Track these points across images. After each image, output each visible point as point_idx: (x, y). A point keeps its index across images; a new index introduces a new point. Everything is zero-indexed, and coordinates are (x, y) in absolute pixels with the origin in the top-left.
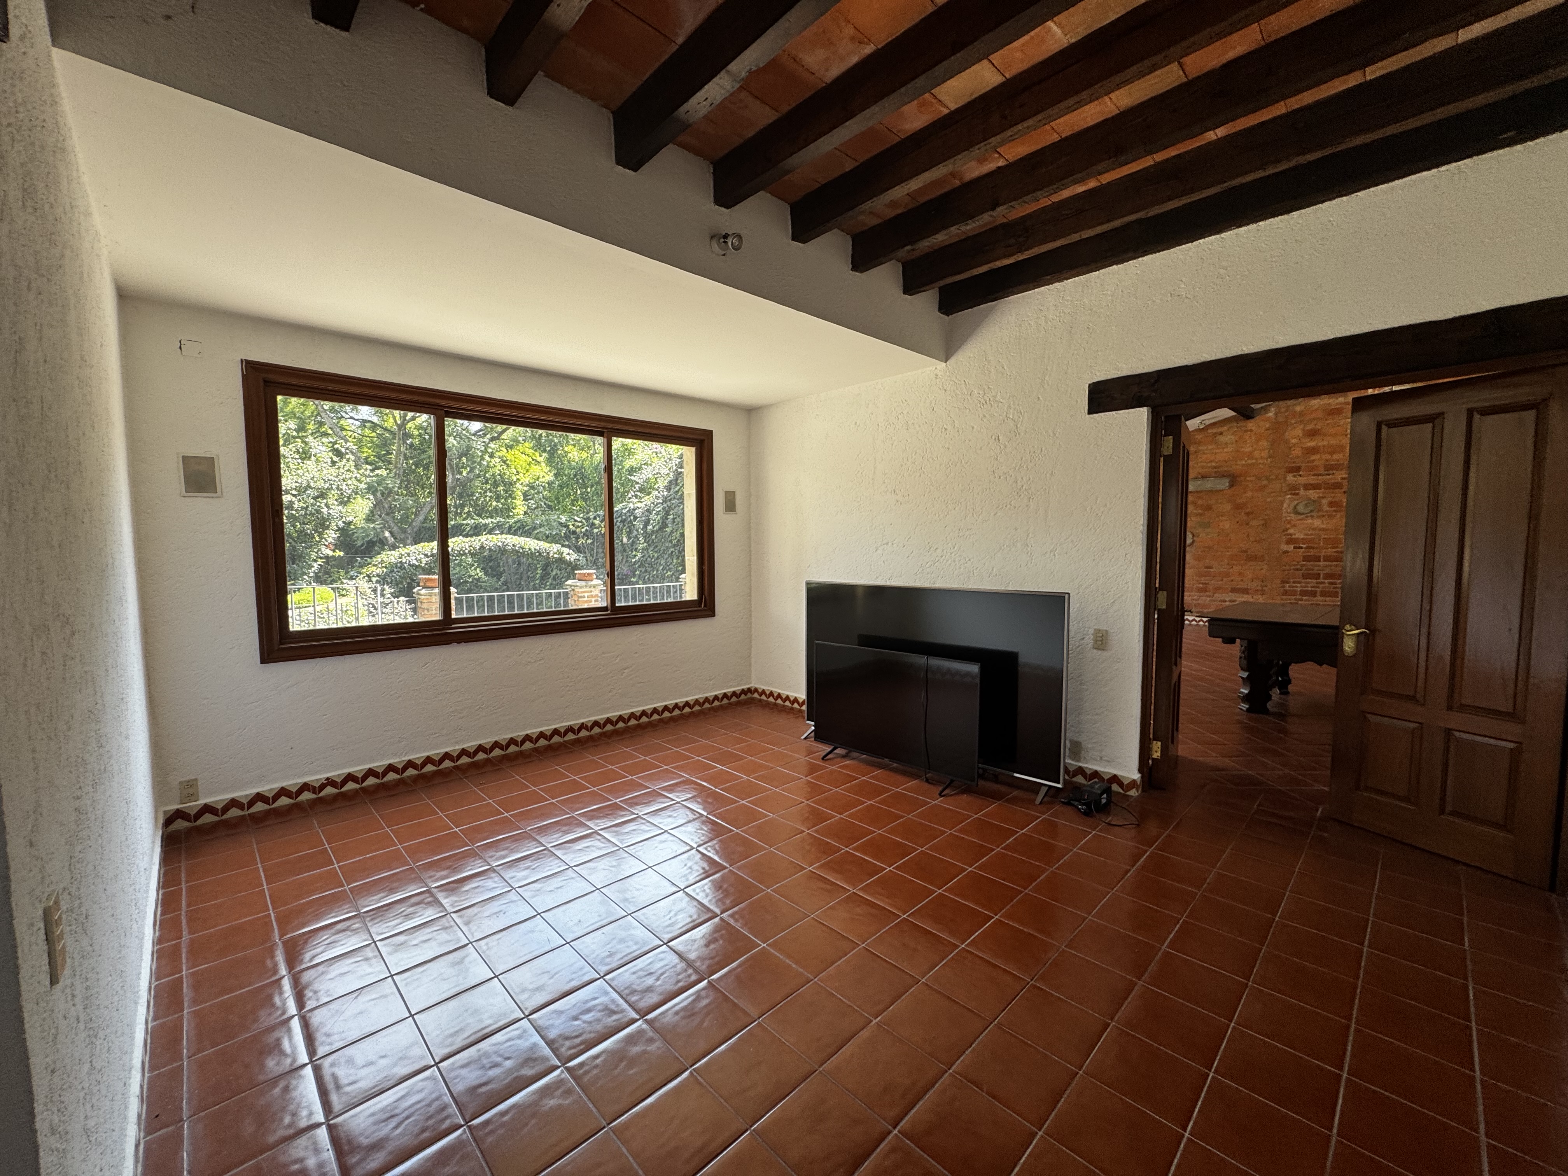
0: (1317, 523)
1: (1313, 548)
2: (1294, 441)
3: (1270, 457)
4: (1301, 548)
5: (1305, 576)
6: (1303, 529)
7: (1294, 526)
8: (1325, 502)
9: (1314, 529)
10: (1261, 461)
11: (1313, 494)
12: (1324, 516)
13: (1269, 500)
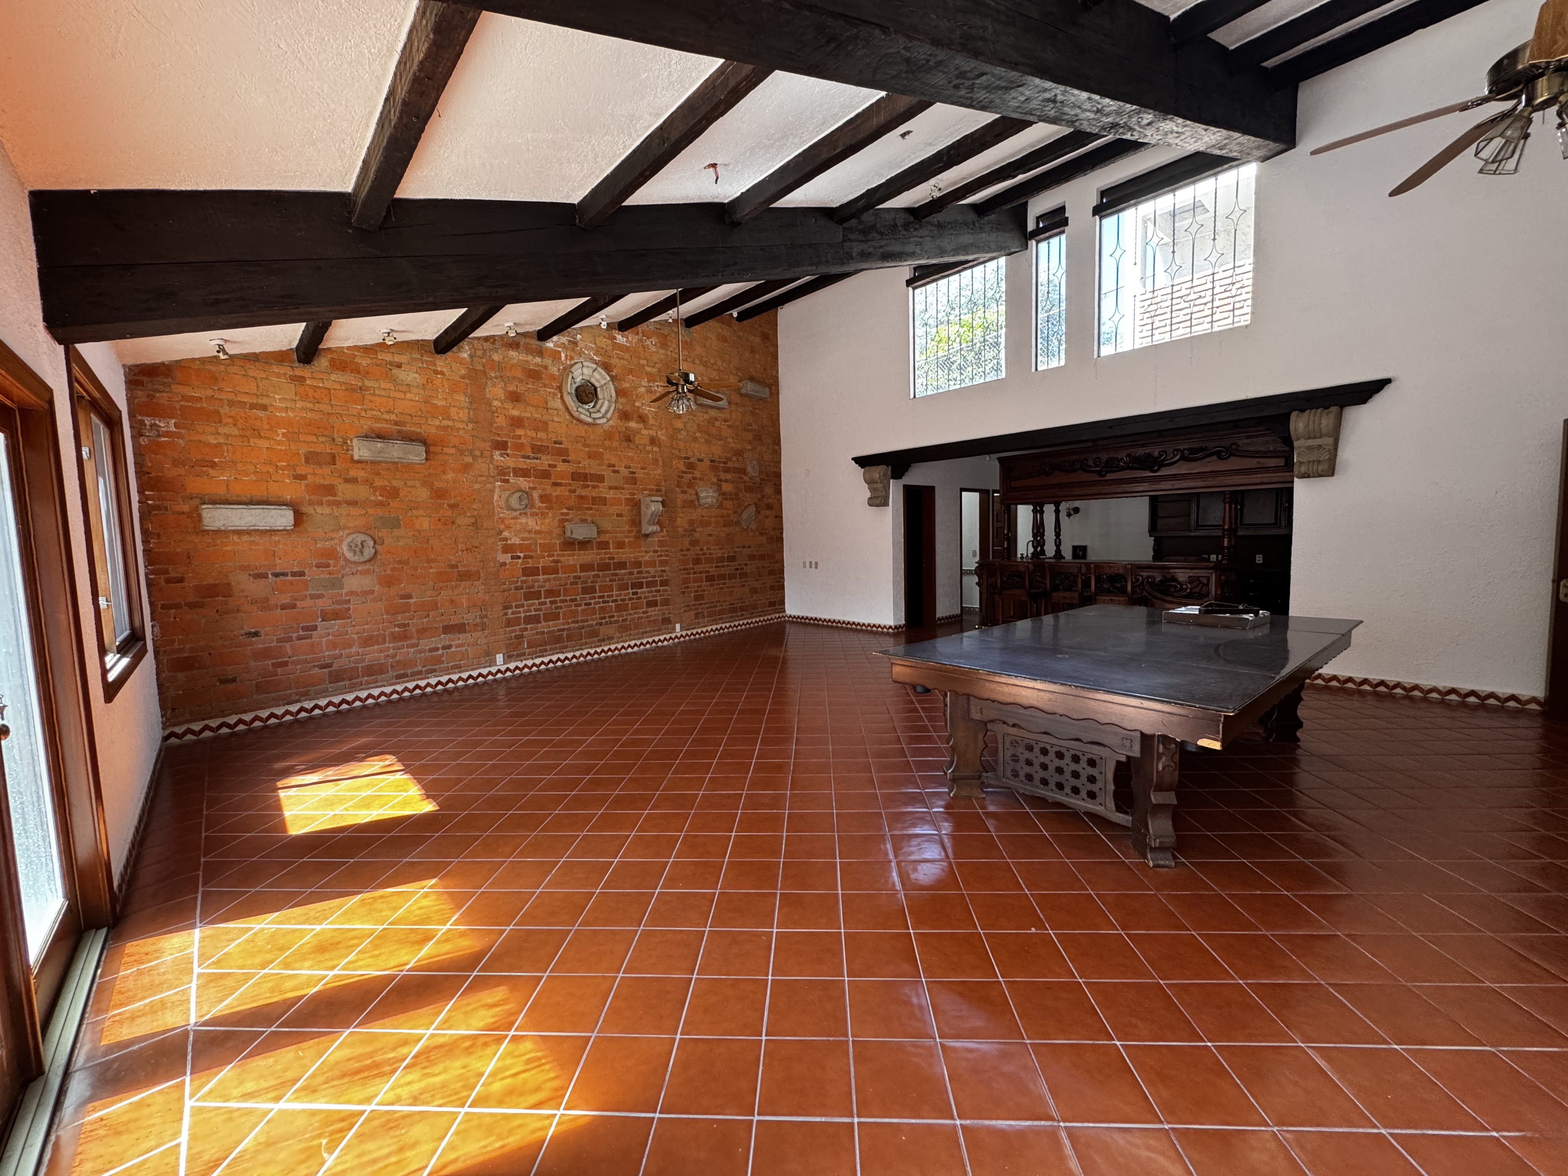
0: (531, 523)
1: (531, 557)
3: (470, 420)
4: (519, 557)
5: (528, 596)
6: (519, 531)
7: (508, 527)
8: (536, 495)
9: (530, 532)
10: (460, 426)
11: (523, 483)
12: (537, 514)
13: (477, 486)
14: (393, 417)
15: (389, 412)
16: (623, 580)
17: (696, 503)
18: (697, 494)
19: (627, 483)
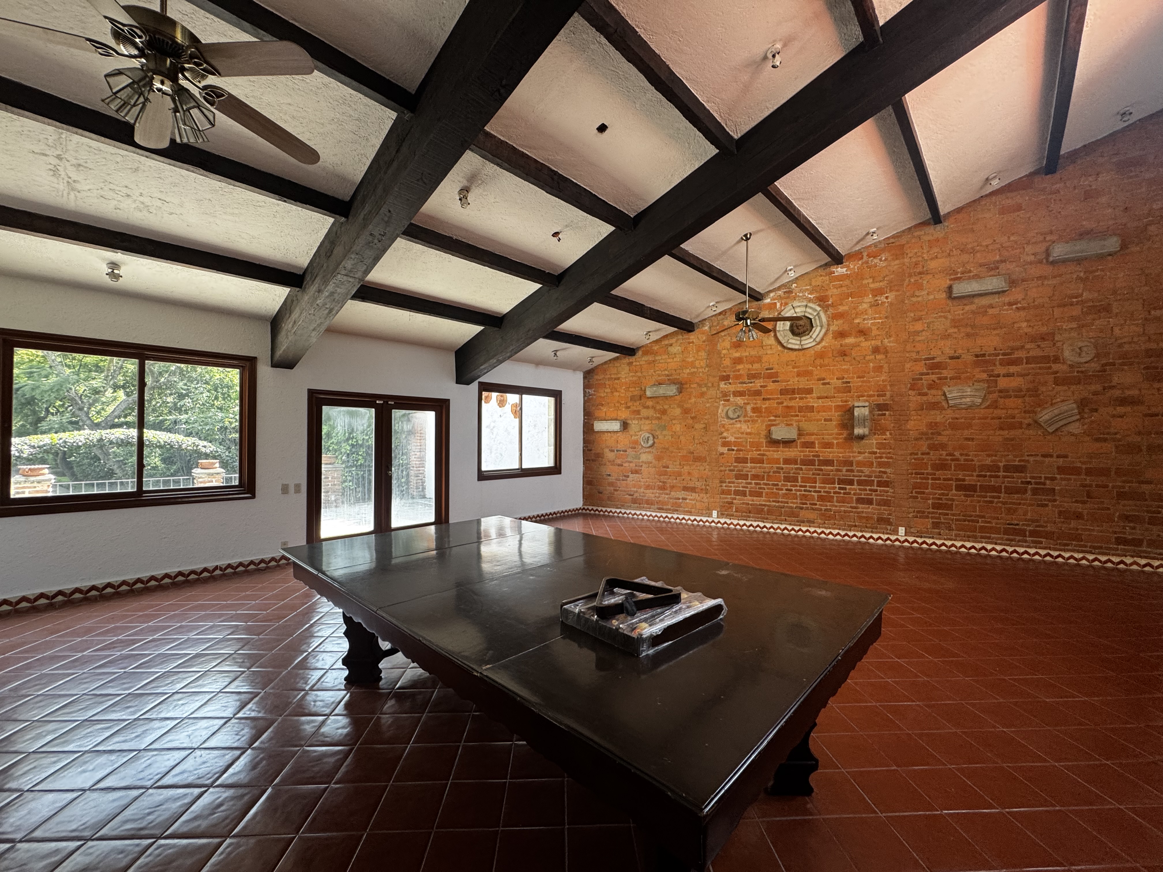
0: (744, 427)
1: (741, 450)
2: (724, 352)
3: (707, 366)
4: (733, 450)
5: (738, 477)
6: (734, 433)
7: (728, 430)
8: (749, 408)
9: (742, 433)
10: (700, 370)
11: (740, 400)
12: (749, 421)
13: (708, 405)
14: (667, 372)
15: (665, 370)
16: (829, 475)
17: (944, 404)
18: (944, 394)
19: (839, 392)
